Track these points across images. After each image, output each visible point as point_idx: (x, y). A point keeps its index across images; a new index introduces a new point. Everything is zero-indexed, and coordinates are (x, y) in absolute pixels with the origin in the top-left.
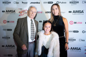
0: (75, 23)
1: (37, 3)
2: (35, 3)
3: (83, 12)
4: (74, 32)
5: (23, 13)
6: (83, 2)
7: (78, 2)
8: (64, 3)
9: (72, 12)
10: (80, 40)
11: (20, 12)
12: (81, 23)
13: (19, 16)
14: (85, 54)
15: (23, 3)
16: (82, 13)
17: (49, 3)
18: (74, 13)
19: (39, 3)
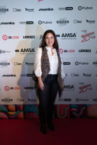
0: (65, 51)
1: (11, 23)
2: (8, 23)
3: (75, 35)
4: (65, 63)
6: (75, 22)
7: (68, 22)
8: (49, 23)
9: (61, 36)
10: (73, 75)
12: (74, 51)
14: (80, 93)
16: (74, 37)
17: (28, 23)
18: (63, 37)
19: (14, 23)
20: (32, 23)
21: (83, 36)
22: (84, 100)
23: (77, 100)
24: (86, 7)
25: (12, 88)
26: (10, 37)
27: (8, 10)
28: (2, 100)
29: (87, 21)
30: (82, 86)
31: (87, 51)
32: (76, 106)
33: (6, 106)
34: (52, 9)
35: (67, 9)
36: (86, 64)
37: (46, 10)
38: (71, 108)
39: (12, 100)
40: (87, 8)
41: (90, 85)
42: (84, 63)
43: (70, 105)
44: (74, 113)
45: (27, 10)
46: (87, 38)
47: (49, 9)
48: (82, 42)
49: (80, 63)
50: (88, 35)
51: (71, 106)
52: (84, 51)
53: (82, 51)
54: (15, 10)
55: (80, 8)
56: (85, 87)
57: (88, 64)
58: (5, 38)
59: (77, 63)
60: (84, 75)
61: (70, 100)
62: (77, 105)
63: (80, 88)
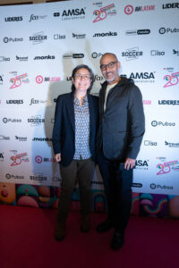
1: (49, 57)
2: (44, 58)
3: (152, 76)
5: (18, 83)
6: (153, 53)
7: (141, 53)
9: (129, 76)
10: (147, 143)
11: (11, 80)
12: (149, 103)
13: (11, 88)
14: (158, 173)
15: (18, 58)
16: (151, 79)
17: (76, 56)
19: (53, 57)
20: (82, 56)
21: (166, 78)
22: (164, 187)
23: (153, 186)
24: (172, 28)
25: (46, 160)
26: (47, 79)
27: (46, 38)
28: (31, 178)
29: (175, 52)
30: (162, 163)
31: (173, 103)
32: (151, 197)
33: (36, 187)
34: (115, 34)
35: (140, 32)
36: (170, 125)
37: (105, 35)
38: (141, 199)
39: (45, 179)
40: (175, 30)
41: (176, 162)
42: (166, 124)
43: (140, 194)
44: (147, 207)
45: (74, 36)
46: (174, 81)
47: (110, 34)
48: (165, 86)
49: (160, 123)
50: (175, 76)
51: (142, 196)
52: (167, 102)
53: (163, 102)
54: (56, 37)
55: (162, 31)
56: (167, 165)
57: (174, 124)
58: (39, 80)
59: (155, 124)
60: (167, 144)
61: (140, 185)
62: (152, 195)
63: (159, 166)
